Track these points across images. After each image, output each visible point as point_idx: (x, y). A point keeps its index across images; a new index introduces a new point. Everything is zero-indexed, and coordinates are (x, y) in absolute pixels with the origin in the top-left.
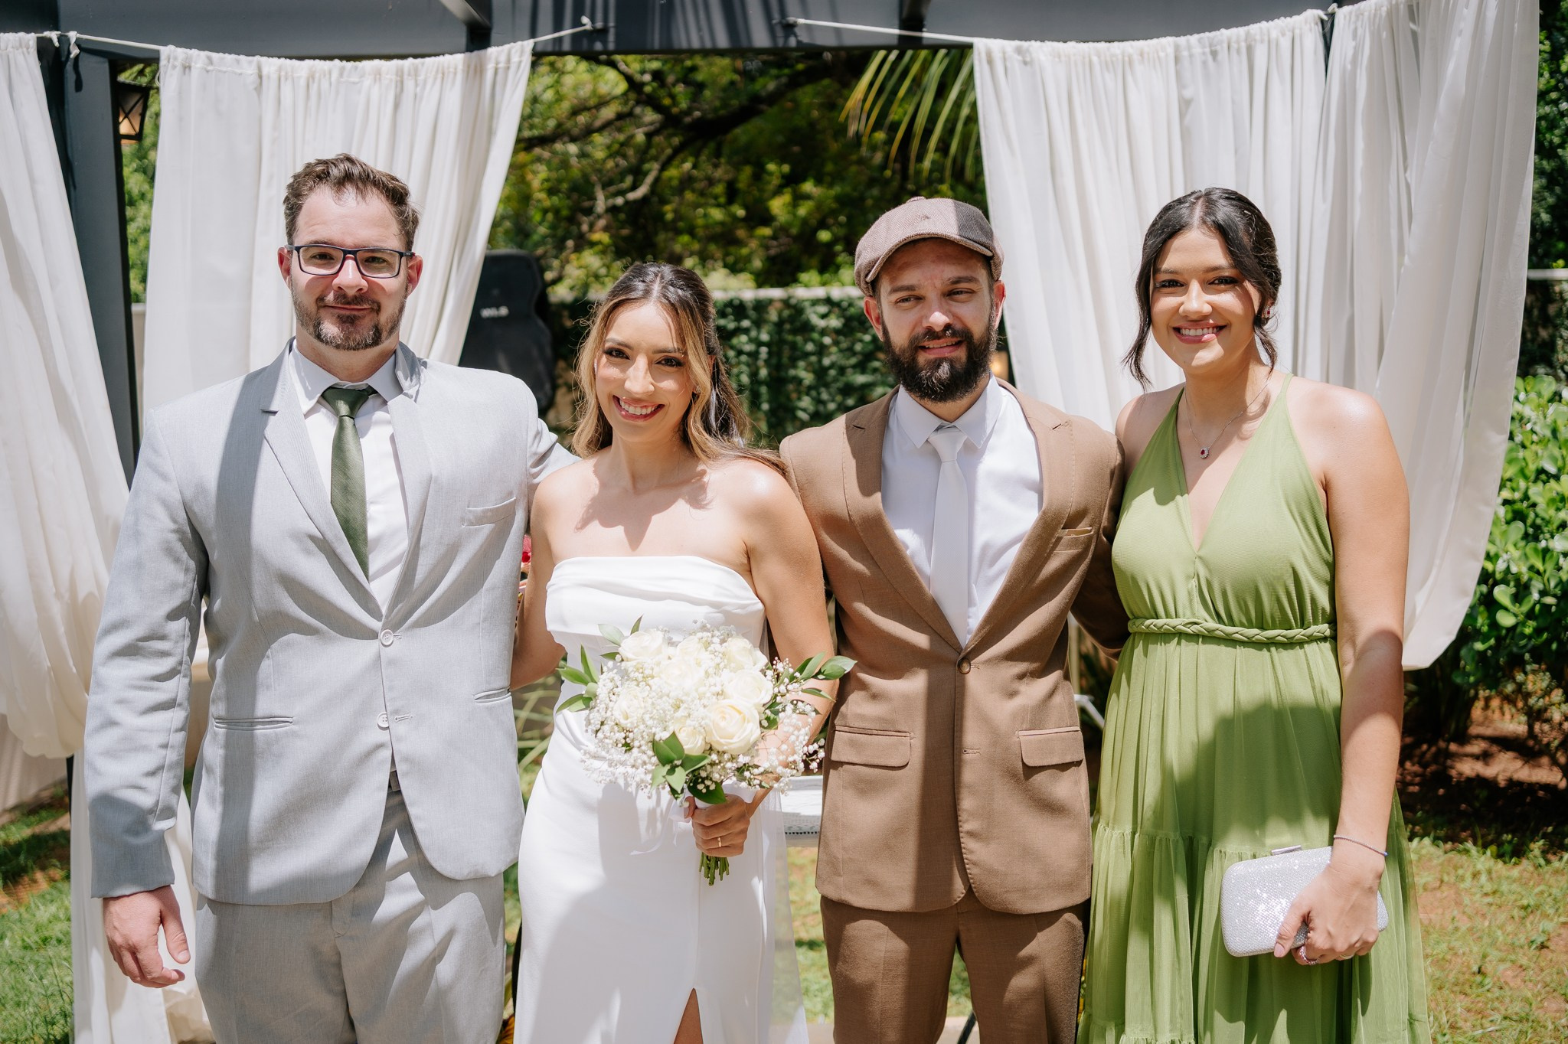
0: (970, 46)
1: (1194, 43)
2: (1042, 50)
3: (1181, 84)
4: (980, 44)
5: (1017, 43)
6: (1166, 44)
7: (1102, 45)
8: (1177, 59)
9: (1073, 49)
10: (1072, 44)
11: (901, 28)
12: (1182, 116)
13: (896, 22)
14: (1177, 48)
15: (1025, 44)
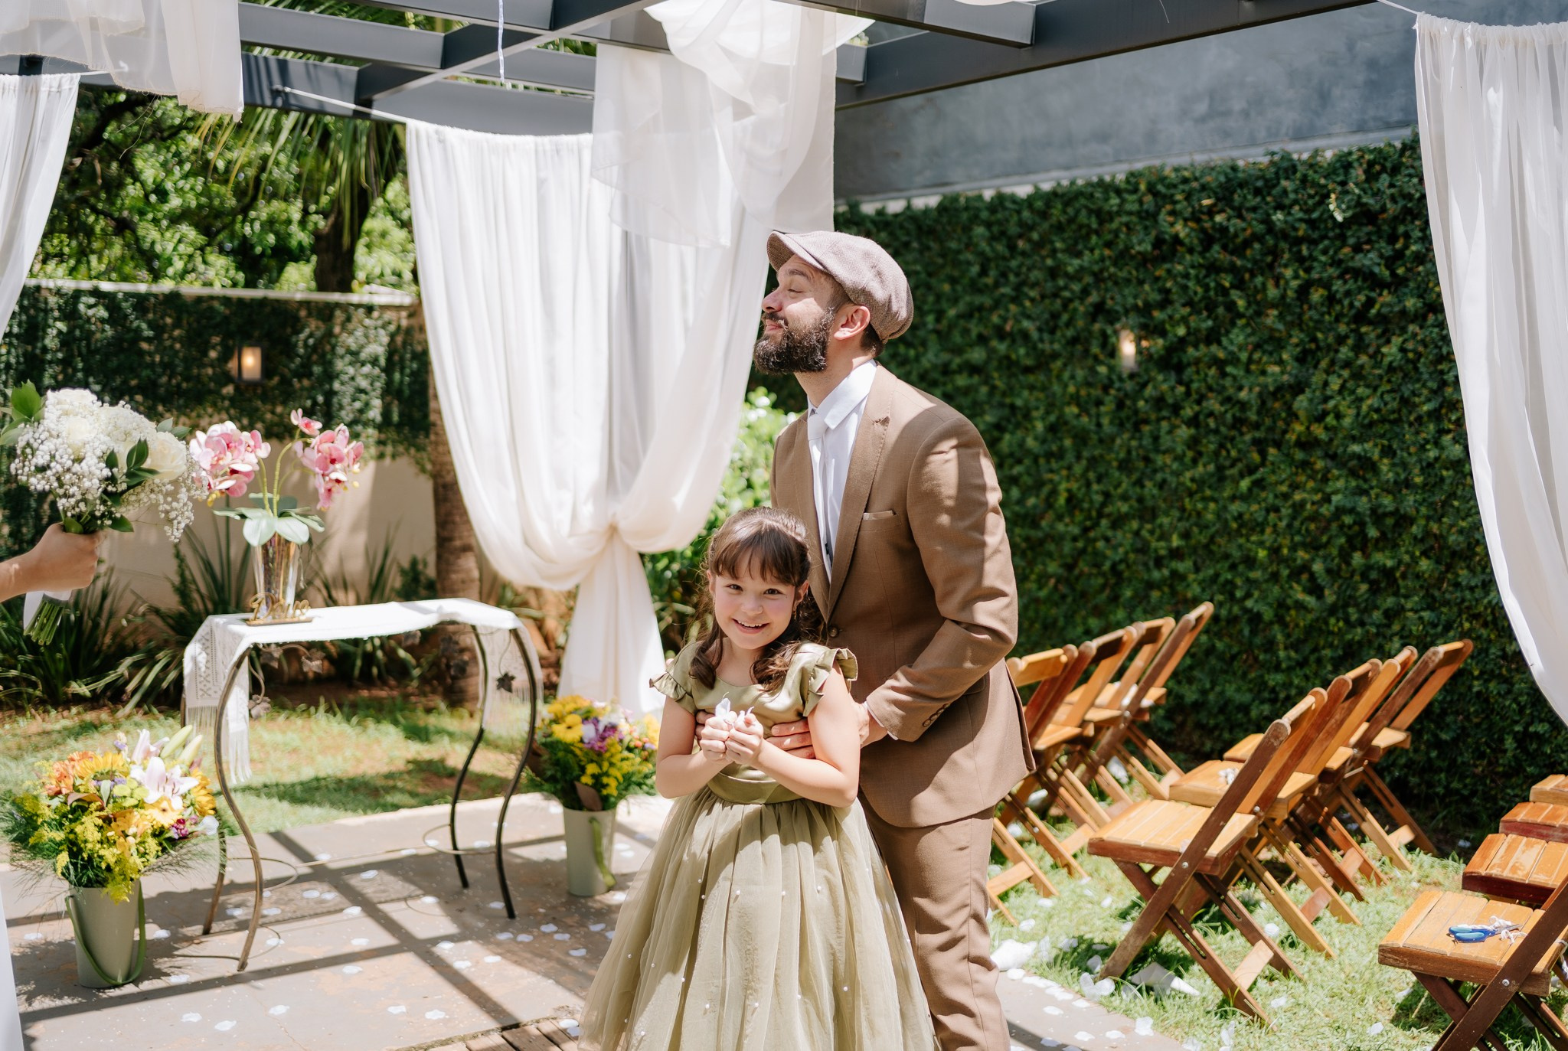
0: (404, 125)
1: (547, 141)
2: (454, 135)
3: (538, 169)
4: (412, 123)
5: (434, 127)
6: (528, 140)
7: (490, 136)
8: (536, 151)
9: (470, 134)
10: (471, 132)
11: (356, 103)
12: (539, 188)
13: (352, 97)
14: (536, 145)
15: (442, 128)
